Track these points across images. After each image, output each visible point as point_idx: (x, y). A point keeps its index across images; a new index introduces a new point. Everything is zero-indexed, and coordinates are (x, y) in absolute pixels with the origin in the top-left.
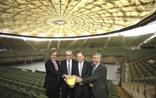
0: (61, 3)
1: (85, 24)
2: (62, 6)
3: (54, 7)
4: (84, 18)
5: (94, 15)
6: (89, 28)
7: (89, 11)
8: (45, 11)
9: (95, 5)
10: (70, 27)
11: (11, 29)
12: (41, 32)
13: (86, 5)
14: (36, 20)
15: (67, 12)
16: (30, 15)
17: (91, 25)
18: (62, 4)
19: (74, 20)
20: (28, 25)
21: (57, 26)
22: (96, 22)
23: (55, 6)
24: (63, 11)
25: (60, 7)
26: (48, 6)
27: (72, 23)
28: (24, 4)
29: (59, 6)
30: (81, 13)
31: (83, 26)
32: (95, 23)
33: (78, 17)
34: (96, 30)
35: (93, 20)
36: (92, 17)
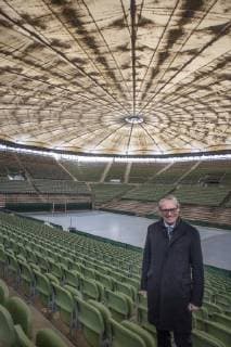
0: (136, 77)
1: (195, 123)
2: (139, 84)
3: (119, 87)
4: (191, 108)
5: (218, 101)
6: (206, 134)
7: (205, 92)
8: (100, 97)
9: (220, 78)
10: (157, 130)
11: (33, 136)
12: (90, 142)
13: (197, 78)
14: (81, 117)
15: (149, 95)
16: (69, 107)
17: (211, 126)
18: (139, 80)
19: (167, 115)
20: (65, 127)
21: (126, 129)
22: (223, 118)
23: (123, 84)
24: (139, 95)
25: (134, 86)
26: (108, 85)
27: (161, 121)
28: (59, 86)
29: (131, 83)
30: (185, 96)
31: (188, 128)
32: (220, 121)
33: (177, 106)
34: (224, 139)
35: (217, 113)
36: (212, 105)
